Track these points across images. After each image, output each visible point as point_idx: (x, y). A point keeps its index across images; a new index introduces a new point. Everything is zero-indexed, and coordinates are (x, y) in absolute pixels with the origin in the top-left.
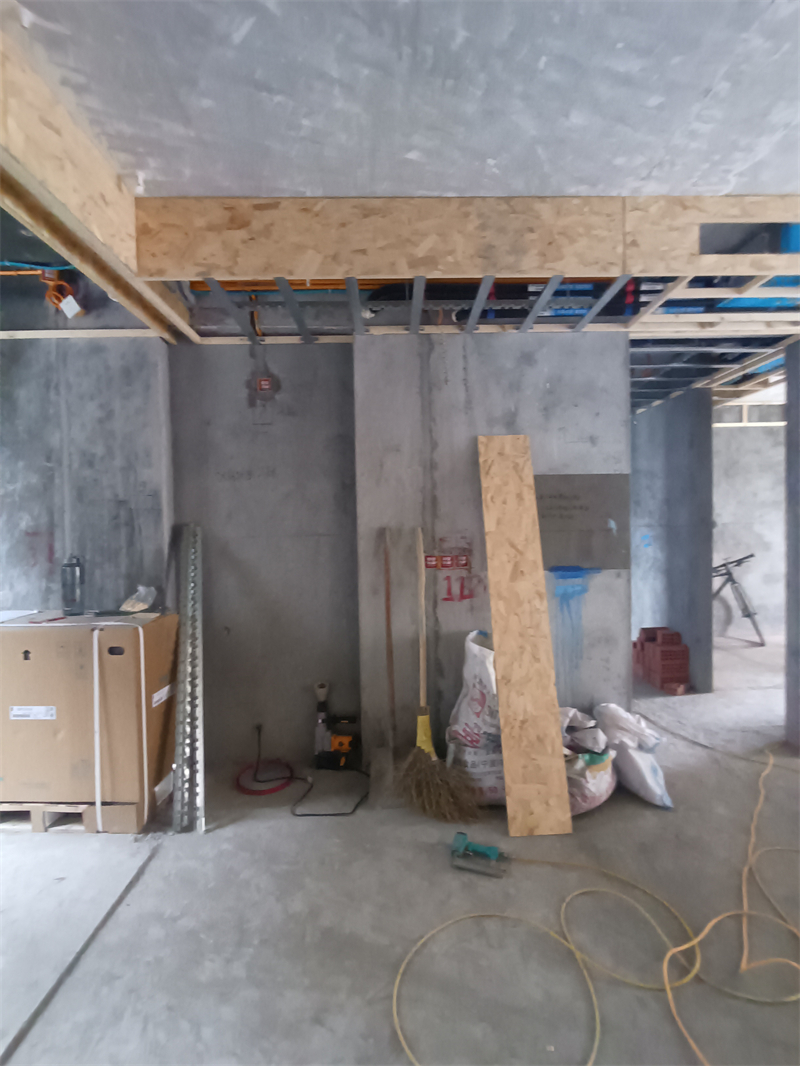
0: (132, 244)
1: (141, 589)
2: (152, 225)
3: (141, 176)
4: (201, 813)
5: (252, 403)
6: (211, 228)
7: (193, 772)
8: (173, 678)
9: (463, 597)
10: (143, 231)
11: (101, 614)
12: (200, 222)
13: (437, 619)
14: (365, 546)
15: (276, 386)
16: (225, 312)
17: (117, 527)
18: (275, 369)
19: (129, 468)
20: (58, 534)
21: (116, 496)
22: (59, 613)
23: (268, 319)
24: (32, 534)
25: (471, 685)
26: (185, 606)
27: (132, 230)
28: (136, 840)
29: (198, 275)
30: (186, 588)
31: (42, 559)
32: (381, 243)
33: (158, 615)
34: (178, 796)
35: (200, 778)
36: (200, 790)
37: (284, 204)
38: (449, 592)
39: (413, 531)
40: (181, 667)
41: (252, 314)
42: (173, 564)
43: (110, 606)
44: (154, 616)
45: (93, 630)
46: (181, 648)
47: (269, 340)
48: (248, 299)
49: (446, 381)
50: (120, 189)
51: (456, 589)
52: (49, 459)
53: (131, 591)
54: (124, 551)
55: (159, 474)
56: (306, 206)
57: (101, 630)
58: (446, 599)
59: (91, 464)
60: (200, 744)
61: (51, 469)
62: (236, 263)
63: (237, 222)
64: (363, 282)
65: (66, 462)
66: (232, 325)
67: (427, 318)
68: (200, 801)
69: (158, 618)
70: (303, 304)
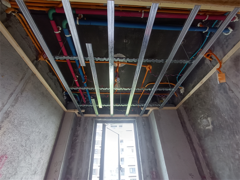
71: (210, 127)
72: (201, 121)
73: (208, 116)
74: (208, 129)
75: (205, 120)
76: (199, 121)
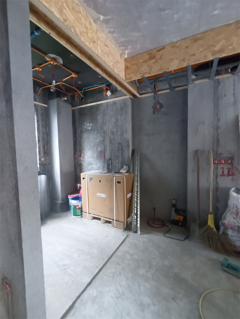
0: (124, 72)
1: (124, 166)
2: (129, 65)
3: (126, 52)
4: (139, 229)
5: (154, 113)
6: (144, 62)
7: (137, 217)
8: (132, 191)
9: (228, 175)
10: (127, 68)
11: (116, 173)
12: (141, 61)
13: (217, 182)
14: (190, 156)
15: (161, 106)
16: (147, 87)
17: (119, 150)
18: (161, 101)
19: (122, 134)
20: (106, 152)
21: (119, 142)
22: (106, 172)
23: (160, 86)
24: (101, 152)
25: (232, 207)
26: (135, 172)
27: (124, 68)
28: (123, 232)
29: (141, 77)
30: (136, 167)
31: (103, 158)
32: (201, 50)
33: (129, 174)
34: (133, 223)
35: (139, 219)
36: (139, 222)
37: (166, 47)
38: (223, 172)
39: (209, 151)
40: (134, 189)
41: (155, 85)
42: (132, 160)
43: (117, 171)
44: (128, 174)
45: (114, 176)
46: (134, 183)
47: (160, 93)
48: (154, 81)
49: (225, 96)
50: (121, 58)
51: (226, 172)
52: (104, 133)
53: (122, 167)
54: (120, 156)
55: (129, 136)
56: (173, 45)
57: (116, 177)
58: (221, 175)
59: (113, 134)
60: (139, 210)
61: (105, 136)
62: (151, 70)
63: (152, 57)
64: (192, 66)
65: (108, 134)
66: (149, 90)
67: (218, 73)
68: (139, 225)
69: (129, 175)
70: (171, 79)
71: (90, 128)
72: (86, 124)
73: (91, 123)
74: (88, 129)
75: (88, 124)
76: (85, 123)
